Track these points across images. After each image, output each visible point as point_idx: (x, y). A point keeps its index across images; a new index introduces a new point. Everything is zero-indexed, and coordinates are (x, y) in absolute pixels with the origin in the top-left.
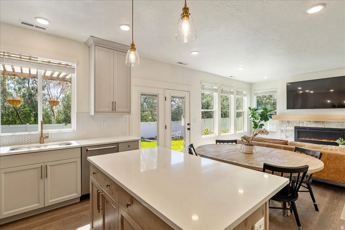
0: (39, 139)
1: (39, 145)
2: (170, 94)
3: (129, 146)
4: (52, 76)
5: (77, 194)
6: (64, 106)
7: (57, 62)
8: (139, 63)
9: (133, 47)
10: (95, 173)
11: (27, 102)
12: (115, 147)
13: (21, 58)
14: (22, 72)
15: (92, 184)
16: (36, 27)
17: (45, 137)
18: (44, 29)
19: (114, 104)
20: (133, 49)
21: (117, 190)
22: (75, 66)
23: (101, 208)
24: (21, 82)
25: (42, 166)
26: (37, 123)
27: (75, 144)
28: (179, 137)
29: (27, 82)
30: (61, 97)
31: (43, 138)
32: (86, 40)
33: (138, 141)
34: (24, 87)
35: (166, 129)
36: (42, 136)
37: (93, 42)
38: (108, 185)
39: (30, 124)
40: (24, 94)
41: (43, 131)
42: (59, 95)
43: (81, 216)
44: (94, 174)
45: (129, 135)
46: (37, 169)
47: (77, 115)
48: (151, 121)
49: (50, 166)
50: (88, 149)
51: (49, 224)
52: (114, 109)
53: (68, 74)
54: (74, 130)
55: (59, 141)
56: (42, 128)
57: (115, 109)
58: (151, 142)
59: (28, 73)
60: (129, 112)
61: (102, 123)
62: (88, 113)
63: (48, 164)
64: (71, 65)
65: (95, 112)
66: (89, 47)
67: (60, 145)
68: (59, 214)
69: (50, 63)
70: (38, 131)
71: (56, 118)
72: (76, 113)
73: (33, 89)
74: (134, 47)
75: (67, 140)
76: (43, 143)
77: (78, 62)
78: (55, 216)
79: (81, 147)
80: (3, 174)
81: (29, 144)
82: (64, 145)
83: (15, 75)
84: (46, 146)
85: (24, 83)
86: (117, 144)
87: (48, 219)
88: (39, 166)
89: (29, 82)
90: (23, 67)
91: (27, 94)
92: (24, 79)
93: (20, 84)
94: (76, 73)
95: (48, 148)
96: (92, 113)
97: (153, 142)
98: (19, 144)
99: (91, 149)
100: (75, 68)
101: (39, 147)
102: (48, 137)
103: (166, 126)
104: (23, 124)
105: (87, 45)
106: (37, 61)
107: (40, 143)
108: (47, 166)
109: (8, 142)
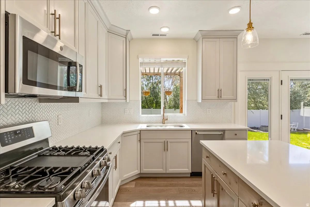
0: (162, 120)
1: (162, 124)
2: (288, 76)
3: (236, 135)
4: (167, 72)
5: (188, 170)
6: (174, 95)
7: (171, 59)
8: (258, 43)
9: (250, 26)
10: (209, 157)
11: (152, 93)
12: (221, 134)
13: (150, 61)
14: (150, 72)
15: (205, 166)
16: (161, 35)
17: (166, 119)
18: (165, 35)
19: (220, 91)
20: (250, 28)
21: (237, 182)
22: (185, 61)
23: (216, 193)
24: (149, 79)
25: (165, 141)
26: (161, 108)
27: (186, 127)
28: (294, 129)
29: (152, 79)
30: (172, 88)
31: (164, 120)
32: (194, 36)
33: (246, 130)
34: (150, 83)
35: (282, 119)
36: (164, 119)
37: (201, 36)
38: (224, 174)
39: (153, 108)
40: (150, 87)
41: (165, 114)
42: (170, 87)
43: (192, 190)
44: (207, 158)
45: (235, 123)
46: (162, 143)
47: (187, 102)
48: (254, 109)
49: (170, 142)
50: (197, 133)
51: (170, 188)
52: (219, 97)
53: (178, 68)
54: (185, 115)
55: (174, 123)
56: (164, 113)
57: (221, 97)
58: (254, 132)
59: (153, 72)
60: (236, 100)
61: (208, 110)
62: (195, 100)
63: (169, 140)
64: (182, 60)
65: (202, 99)
66: (197, 42)
67: (175, 126)
68: (176, 182)
69: (167, 61)
70: (161, 114)
71: (168, 105)
72: (186, 101)
73: (155, 84)
74: (252, 25)
75: (180, 123)
76: (164, 124)
77: (188, 56)
78: (173, 182)
79: (192, 130)
80: (144, 143)
81: (156, 123)
82: (178, 126)
83: (146, 75)
84: (166, 126)
85: (150, 79)
86: (224, 131)
87: (169, 183)
88: (163, 141)
89: (153, 79)
90: (151, 67)
91: (152, 87)
92: (151, 77)
93: (148, 80)
94: (186, 67)
95: (168, 128)
96: (200, 101)
97: (257, 132)
98: (151, 123)
99: (199, 133)
100: (185, 63)
101: (161, 126)
102: (167, 119)
103: (282, 115)
104: (149, 108)
105: (195, 40)
106: (161, 61)
107: (163, 124)
108: (168, 142)
109: (145, 121)
